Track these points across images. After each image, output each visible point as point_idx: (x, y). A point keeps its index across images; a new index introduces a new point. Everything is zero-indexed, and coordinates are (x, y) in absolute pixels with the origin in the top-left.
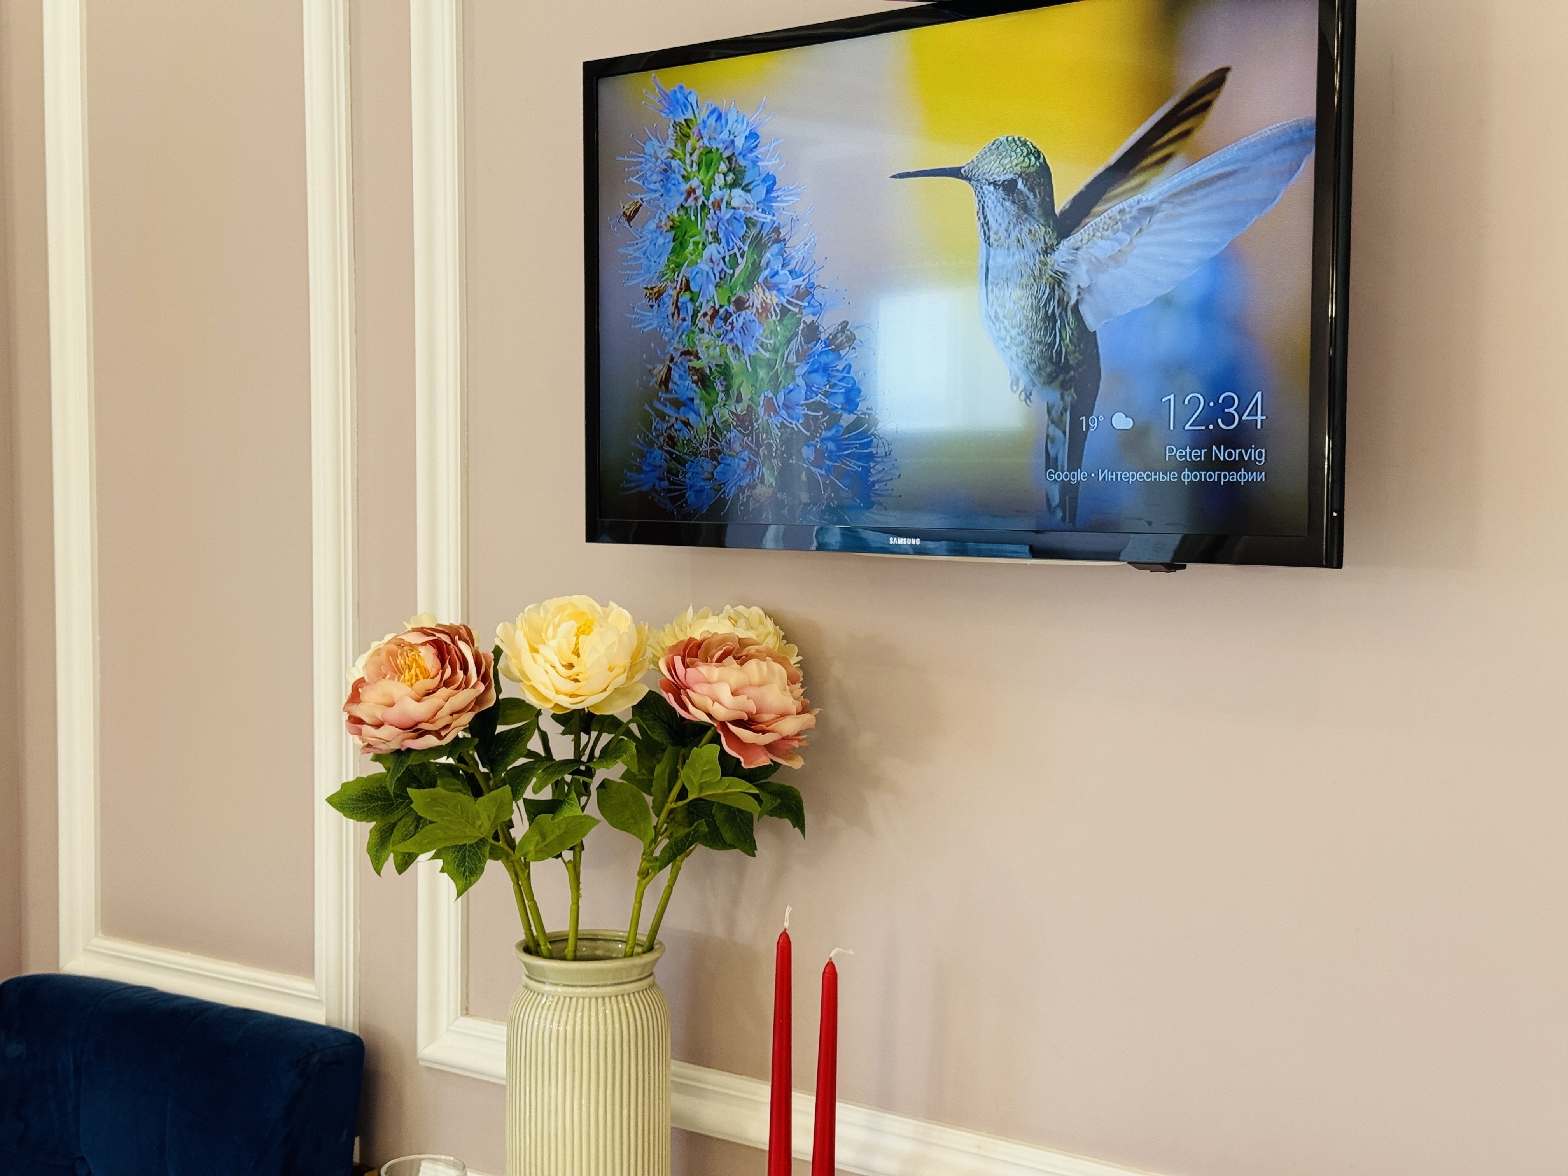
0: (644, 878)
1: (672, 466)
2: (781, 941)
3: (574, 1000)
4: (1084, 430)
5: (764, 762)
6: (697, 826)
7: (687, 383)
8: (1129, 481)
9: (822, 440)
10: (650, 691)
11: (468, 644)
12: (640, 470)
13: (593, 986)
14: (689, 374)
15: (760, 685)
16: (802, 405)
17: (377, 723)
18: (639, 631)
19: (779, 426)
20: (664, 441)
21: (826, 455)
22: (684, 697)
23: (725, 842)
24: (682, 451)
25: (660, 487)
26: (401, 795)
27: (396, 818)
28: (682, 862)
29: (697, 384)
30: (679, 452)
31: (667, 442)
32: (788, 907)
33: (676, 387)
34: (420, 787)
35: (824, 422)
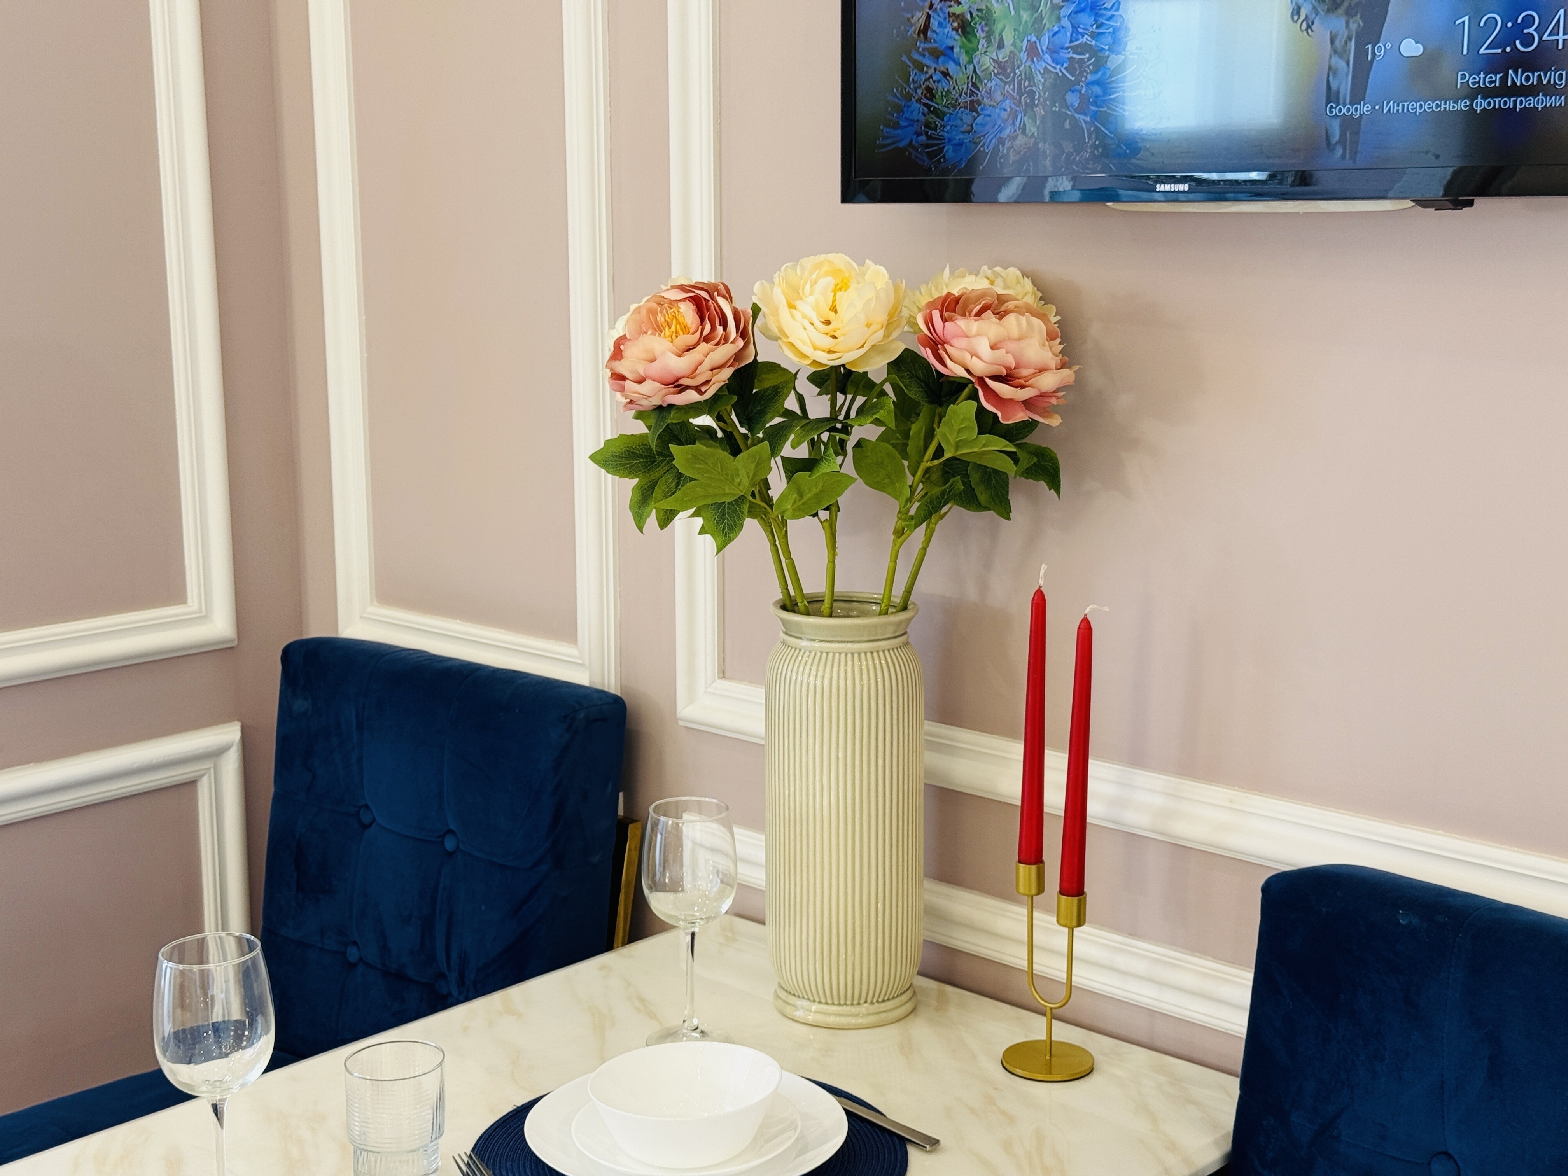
0: (899, 538)
1: (930, 120)
2: (1036, 598)
3: (831, 655)
4: (1369, 59)
5: (1022, 418)
6: (952, 485)
7: (946, 31)
8: (1416, 112)
9: (1088, 84)
10: (906, 350)
11: (727, 300)
12: (896, 126)
13: (848, 642)
14: (949, 21)
15: (1019, 339)
16: (1068, 48)
17: (638, 380)
18: (896, 288)
19: (1042, 72)
20: (922, 93)
21: (1091, 100)
22: (941, 352)
23: (979, 504)
24: (940, 104)
25: (917, 142)
26: (662, 453)
27: (657, 475)
28: (936, 525)
29: (957, 31)
30: (938, 104)
31: (925, 94)
32: (1043, 566)
33: (935, 36)
34: (680, 443)
35: (1090, 64)
